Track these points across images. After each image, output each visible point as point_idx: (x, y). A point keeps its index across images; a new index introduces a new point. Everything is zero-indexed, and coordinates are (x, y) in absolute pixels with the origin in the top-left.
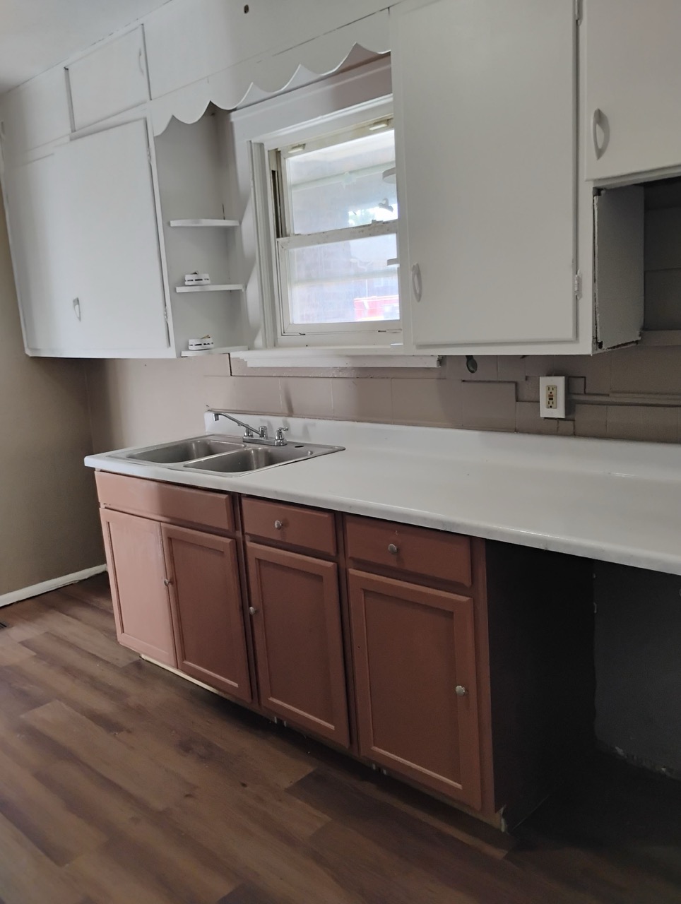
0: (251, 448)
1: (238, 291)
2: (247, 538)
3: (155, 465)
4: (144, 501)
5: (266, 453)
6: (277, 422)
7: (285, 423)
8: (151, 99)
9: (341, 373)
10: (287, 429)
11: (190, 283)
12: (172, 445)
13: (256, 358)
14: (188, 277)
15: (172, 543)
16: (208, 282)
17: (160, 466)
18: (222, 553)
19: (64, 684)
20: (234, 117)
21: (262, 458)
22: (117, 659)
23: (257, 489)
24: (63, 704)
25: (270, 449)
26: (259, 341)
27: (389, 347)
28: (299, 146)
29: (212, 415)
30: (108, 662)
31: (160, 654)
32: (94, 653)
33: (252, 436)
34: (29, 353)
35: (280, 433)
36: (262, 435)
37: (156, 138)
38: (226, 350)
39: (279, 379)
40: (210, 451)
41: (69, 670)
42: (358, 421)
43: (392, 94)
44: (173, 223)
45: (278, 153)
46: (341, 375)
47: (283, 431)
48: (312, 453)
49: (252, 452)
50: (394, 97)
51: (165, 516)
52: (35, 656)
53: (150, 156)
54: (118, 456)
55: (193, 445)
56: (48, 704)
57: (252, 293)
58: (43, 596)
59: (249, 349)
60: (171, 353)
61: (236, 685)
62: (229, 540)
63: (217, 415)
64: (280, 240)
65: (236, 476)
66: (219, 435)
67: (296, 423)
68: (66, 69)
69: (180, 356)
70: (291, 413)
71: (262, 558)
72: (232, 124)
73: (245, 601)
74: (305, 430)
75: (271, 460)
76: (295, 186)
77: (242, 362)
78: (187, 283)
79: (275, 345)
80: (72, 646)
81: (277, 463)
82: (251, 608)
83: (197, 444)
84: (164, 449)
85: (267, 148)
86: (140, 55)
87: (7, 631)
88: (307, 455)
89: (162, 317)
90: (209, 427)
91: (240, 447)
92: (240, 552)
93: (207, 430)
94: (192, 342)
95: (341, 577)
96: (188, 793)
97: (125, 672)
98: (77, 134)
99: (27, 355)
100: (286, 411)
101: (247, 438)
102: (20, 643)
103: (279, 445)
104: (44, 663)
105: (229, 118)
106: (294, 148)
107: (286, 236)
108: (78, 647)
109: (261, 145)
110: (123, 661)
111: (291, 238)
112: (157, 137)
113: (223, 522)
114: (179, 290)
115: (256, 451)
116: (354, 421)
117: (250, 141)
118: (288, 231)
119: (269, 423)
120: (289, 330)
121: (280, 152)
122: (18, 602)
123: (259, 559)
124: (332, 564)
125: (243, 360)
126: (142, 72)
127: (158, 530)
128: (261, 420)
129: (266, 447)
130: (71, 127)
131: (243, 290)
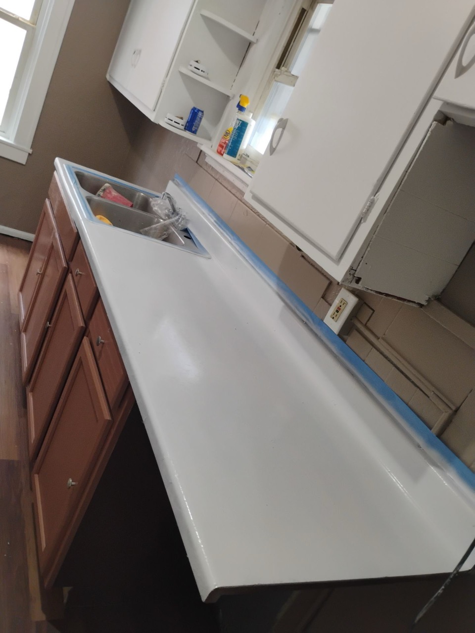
1: (228, 97)
34: (108, 78)
59: (211, 147)
60: (153, 116)
62: (64, 265)
64: (278, 70)
71: (67, 291)
82: (48, 323)
99: (106, 78)
131: (231, 98)
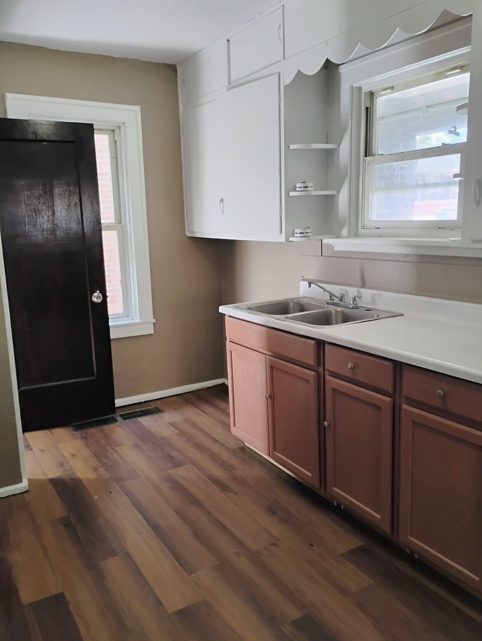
0: (332, 308)
1: (333, 196)
2: (327, 373)
3: (266, 316)
4: (255, 338)
5: (343, 313)
6: (352, 291)
7: (359, 292)
8: (284, 59)
9: (405, 258)
10: (360, 297)
11: (300, 189)
12: (276, 302)
13: (341, 244)
14: (298, 185)
15: (272, 369)
16: (312, 188)
17: (269, 317)
18: (307, 381)
19: (196, 455)
20: (342, 70)
21: (340, 317)
22: (229, 443)
23: (337, 339)
24: (194, 468)
25: (346, 310)
26: (345, 232)
27: (449, 241)
28: (389, 88)
29: (307, 283)
30: (223, 445)
31: (258, 444)
32: (215, 437)
33: (333, 300)
34: (188, 234)
35: (354, 299)
36: (341, 300)
37: (286, 87)
38: (320, 237)
39: (356, 260)
40: (302, 308)
41: (198, 446)
42: (415, 295)
43: (470, 46)
44: (292, 147)
45: (372, 94)
46: (405, 259)
47: (356, 298)
48: (378, 316)
49: (333, 311)
50: (471, 48)
51: (269, 351)
52: (178, 433)
53: (280, 99)
54: (241, 307)
55: (291, 303)
56: (185, 466)
57: (343, 197)
58: (184, 395)
59: (337, 238)
60: (282, 239)
61: (309, 474)
62: (313, 373)
63: (310, 284)
64: (368, 158)
65: (322, 328)
66: (309, 298)
67: (367, 293)
68: (228, 40)
69: (287, 240)
70: (363, 285)
71: (336, 388)
72: (339, 74)
73: (321, 417)
74: (374, 298)
75: (346, 319)
76: (382, 118)
77: (331, 247)
78: (297, 189)
79: (357, 235)
80: (201, 430)
81: (350, 321)
82: (325, 423)
83: (294, 303)
84: (270, 305)
85: (364, 91)
86: (280, 27)
87: (161, 414)
88: (373, 317)
89: (278, 213)
90: (303, 291)
91: (324, 308)
92: (320, 382)
93: (300, 294)
94: (297, 231)
95: (395, 410)
96: (272, 542)
97: (234, 452)
98: (232, 85)
99: (187, 236)
100: (360, 283)
101: (330, 301)
102: (169, 423)
103: (353, 308)
104: (184, 439)
105: (338, 70)
106: (385, 90)
107: (372, 156)
108: (204, 431)
109: (360, 89)
110: (233, 446)
111: (376, 157)
112: (286, 85)
113: (311, 360)
114: (292, 194)
115: (336, 311)
116: (412, 294)
117: (352, 86)
118: (373, 152)
119: (347, 292)
120: (367, 224)
121: (373, 93)
122: (169, 397)
123: (334, 389)
124: (389, 399)
125: (331, 245)
126: (280, 39)
127: (264, 360)
128: (341, 289)
129: (343, 309)
130: (228, 81)
131: (336, 195)
